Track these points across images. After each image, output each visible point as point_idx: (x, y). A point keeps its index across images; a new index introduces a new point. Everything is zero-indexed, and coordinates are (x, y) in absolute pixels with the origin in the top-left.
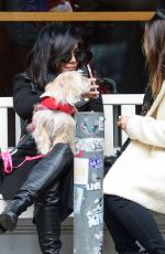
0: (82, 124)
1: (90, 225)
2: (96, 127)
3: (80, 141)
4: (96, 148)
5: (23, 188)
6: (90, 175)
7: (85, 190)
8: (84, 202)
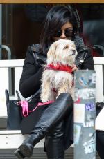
0: (80, 79)
1: (86, 153)
2: (90, 81)
3: (79, 91)
4: (90, 96)
5: (37, 126)
6: (86, 116)
7: (82, 127)
8: (81, 136)
